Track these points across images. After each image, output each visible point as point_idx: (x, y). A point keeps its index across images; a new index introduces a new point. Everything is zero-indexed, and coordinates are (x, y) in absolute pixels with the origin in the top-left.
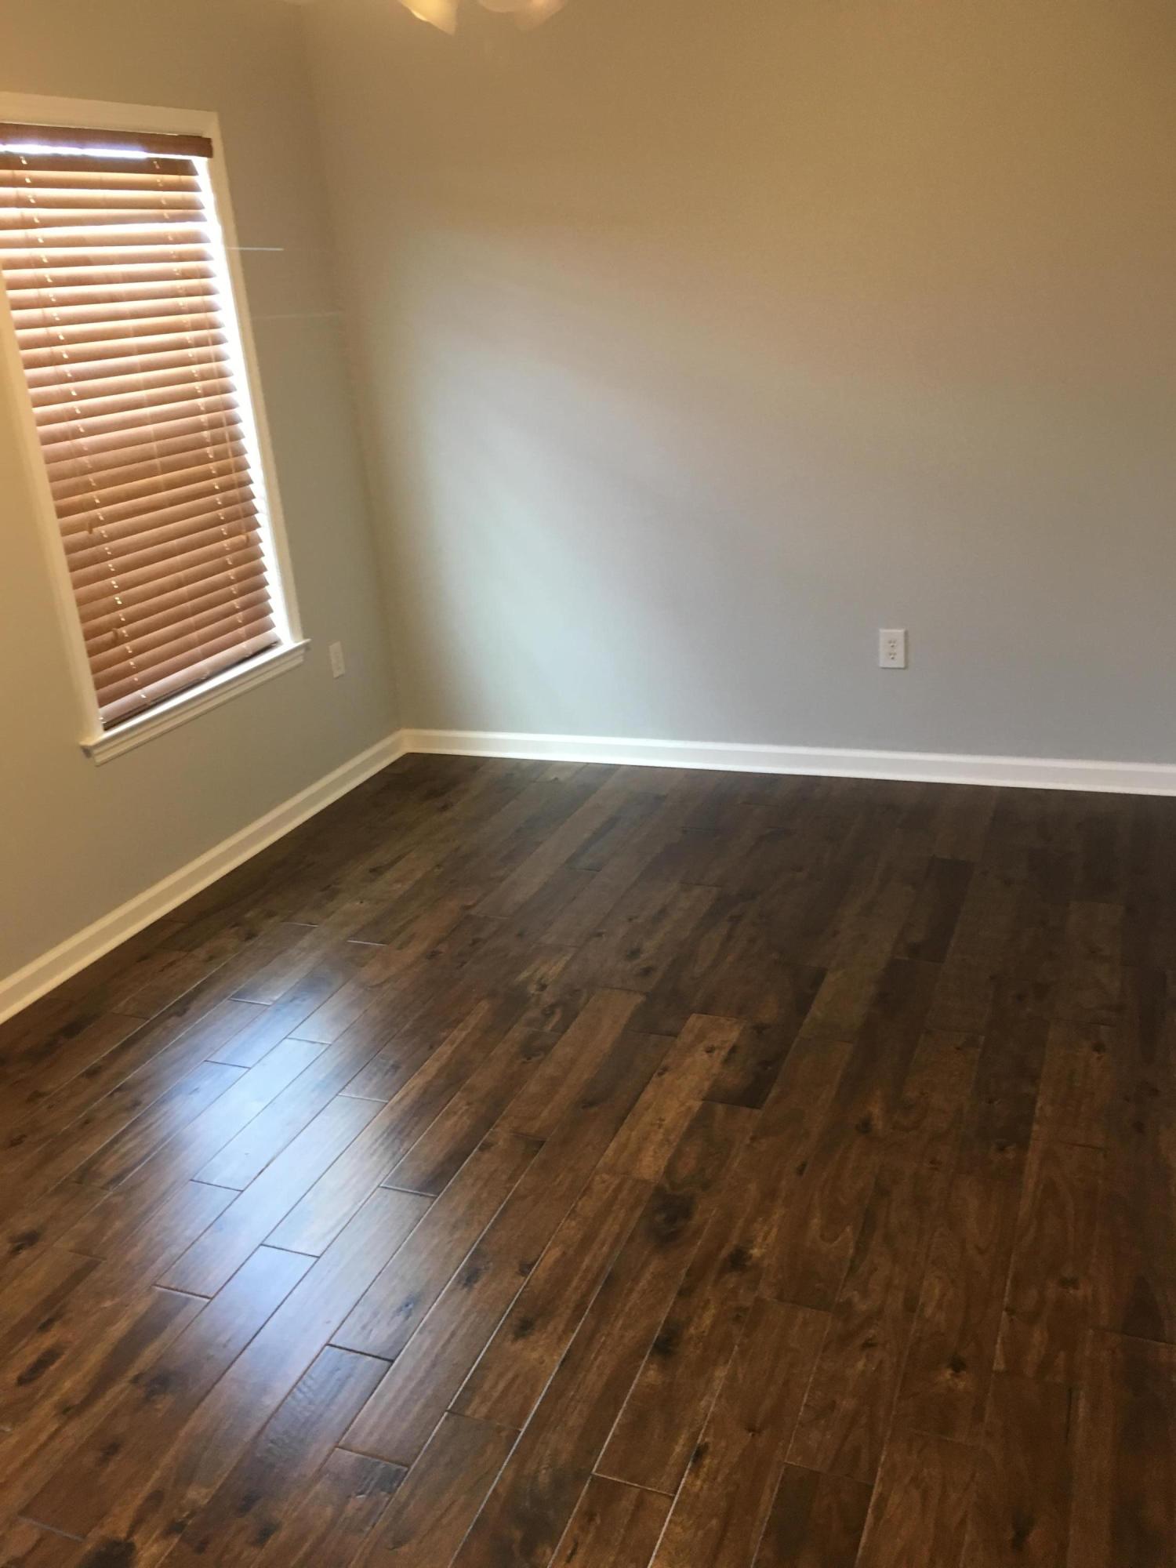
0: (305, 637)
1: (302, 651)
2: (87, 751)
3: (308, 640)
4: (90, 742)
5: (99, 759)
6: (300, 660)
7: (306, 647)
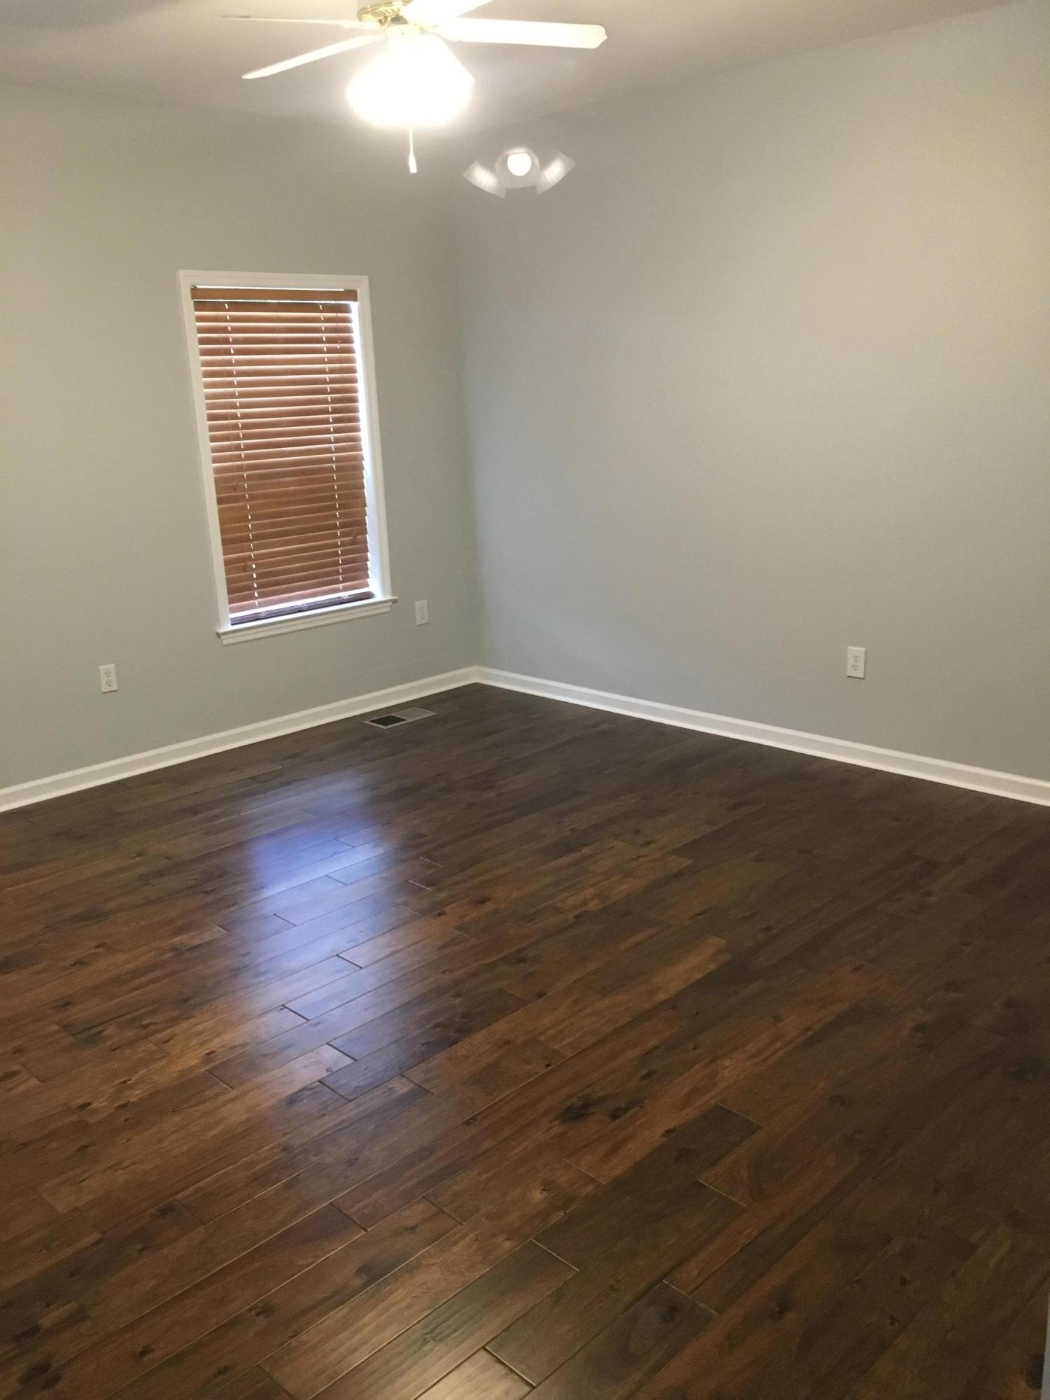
0: (394, 595)
1: (390, 603)
2: (219, 635)
3: (396, 597)
4: (222, 630)
5: (225, 642)
6: (389, 609)
7: (394, 601)
